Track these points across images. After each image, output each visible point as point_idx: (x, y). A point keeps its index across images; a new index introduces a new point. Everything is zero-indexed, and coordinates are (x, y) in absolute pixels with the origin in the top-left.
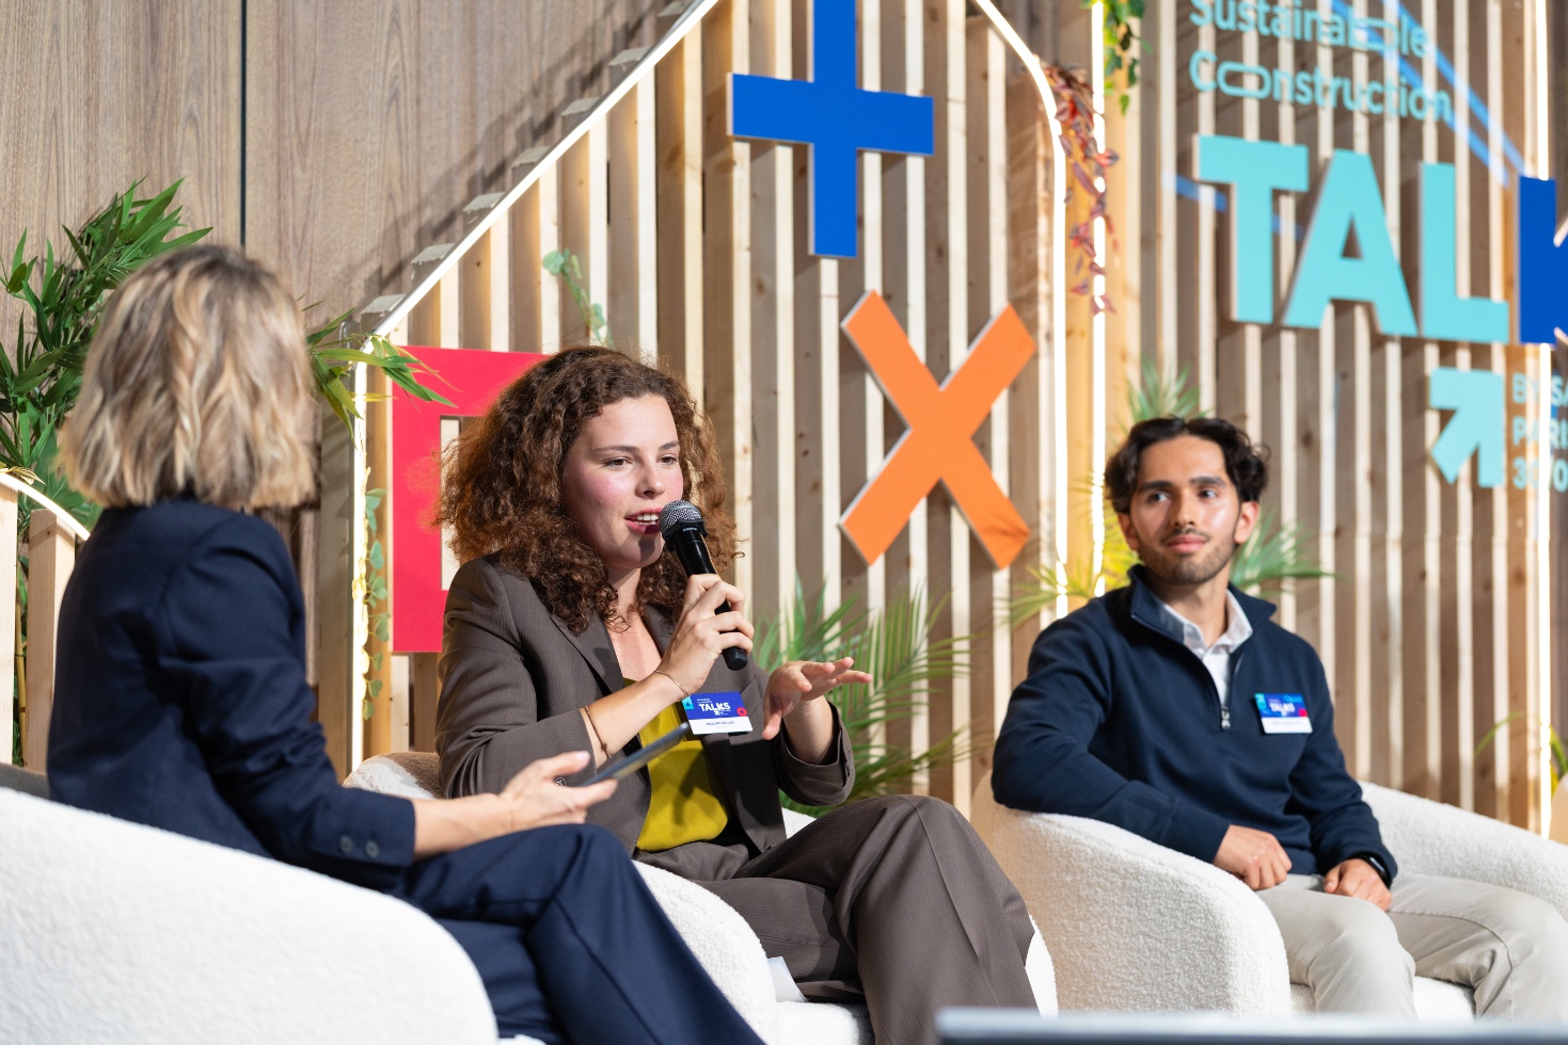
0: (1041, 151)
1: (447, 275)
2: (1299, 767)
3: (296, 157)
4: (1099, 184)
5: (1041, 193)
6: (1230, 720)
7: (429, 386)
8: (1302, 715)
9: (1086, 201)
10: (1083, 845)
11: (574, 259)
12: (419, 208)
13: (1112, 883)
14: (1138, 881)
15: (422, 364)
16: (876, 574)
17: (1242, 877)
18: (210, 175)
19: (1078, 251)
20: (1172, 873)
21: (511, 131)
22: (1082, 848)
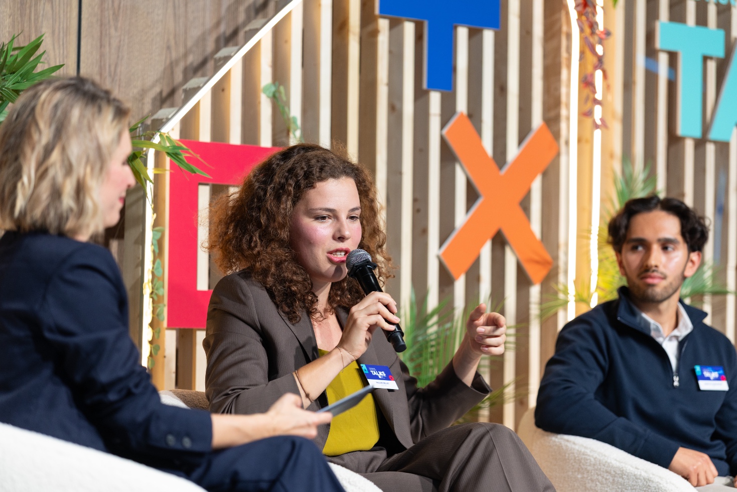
0: (564, 29)
1: (204, 97)
2: (720, 412)
3: (112, 23)
4: (599, 49)
5: (564, 54)
6: (680, 381)
7: (193, 164)
8: (723, 379)
9: (591, 59)
10: (589, 456)
11: (282, 89)
12: (186, 55)
13: (606, 479)
14: (623, 479)
15: (190, 151)
16: (460, 286)
17: (687, 478)
18: (59, 32)
19: (587, 91)
20: (644, 474)
21: (242, 9)
22: (588, 458)
